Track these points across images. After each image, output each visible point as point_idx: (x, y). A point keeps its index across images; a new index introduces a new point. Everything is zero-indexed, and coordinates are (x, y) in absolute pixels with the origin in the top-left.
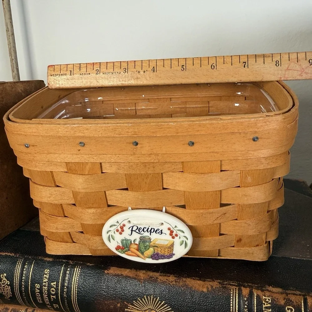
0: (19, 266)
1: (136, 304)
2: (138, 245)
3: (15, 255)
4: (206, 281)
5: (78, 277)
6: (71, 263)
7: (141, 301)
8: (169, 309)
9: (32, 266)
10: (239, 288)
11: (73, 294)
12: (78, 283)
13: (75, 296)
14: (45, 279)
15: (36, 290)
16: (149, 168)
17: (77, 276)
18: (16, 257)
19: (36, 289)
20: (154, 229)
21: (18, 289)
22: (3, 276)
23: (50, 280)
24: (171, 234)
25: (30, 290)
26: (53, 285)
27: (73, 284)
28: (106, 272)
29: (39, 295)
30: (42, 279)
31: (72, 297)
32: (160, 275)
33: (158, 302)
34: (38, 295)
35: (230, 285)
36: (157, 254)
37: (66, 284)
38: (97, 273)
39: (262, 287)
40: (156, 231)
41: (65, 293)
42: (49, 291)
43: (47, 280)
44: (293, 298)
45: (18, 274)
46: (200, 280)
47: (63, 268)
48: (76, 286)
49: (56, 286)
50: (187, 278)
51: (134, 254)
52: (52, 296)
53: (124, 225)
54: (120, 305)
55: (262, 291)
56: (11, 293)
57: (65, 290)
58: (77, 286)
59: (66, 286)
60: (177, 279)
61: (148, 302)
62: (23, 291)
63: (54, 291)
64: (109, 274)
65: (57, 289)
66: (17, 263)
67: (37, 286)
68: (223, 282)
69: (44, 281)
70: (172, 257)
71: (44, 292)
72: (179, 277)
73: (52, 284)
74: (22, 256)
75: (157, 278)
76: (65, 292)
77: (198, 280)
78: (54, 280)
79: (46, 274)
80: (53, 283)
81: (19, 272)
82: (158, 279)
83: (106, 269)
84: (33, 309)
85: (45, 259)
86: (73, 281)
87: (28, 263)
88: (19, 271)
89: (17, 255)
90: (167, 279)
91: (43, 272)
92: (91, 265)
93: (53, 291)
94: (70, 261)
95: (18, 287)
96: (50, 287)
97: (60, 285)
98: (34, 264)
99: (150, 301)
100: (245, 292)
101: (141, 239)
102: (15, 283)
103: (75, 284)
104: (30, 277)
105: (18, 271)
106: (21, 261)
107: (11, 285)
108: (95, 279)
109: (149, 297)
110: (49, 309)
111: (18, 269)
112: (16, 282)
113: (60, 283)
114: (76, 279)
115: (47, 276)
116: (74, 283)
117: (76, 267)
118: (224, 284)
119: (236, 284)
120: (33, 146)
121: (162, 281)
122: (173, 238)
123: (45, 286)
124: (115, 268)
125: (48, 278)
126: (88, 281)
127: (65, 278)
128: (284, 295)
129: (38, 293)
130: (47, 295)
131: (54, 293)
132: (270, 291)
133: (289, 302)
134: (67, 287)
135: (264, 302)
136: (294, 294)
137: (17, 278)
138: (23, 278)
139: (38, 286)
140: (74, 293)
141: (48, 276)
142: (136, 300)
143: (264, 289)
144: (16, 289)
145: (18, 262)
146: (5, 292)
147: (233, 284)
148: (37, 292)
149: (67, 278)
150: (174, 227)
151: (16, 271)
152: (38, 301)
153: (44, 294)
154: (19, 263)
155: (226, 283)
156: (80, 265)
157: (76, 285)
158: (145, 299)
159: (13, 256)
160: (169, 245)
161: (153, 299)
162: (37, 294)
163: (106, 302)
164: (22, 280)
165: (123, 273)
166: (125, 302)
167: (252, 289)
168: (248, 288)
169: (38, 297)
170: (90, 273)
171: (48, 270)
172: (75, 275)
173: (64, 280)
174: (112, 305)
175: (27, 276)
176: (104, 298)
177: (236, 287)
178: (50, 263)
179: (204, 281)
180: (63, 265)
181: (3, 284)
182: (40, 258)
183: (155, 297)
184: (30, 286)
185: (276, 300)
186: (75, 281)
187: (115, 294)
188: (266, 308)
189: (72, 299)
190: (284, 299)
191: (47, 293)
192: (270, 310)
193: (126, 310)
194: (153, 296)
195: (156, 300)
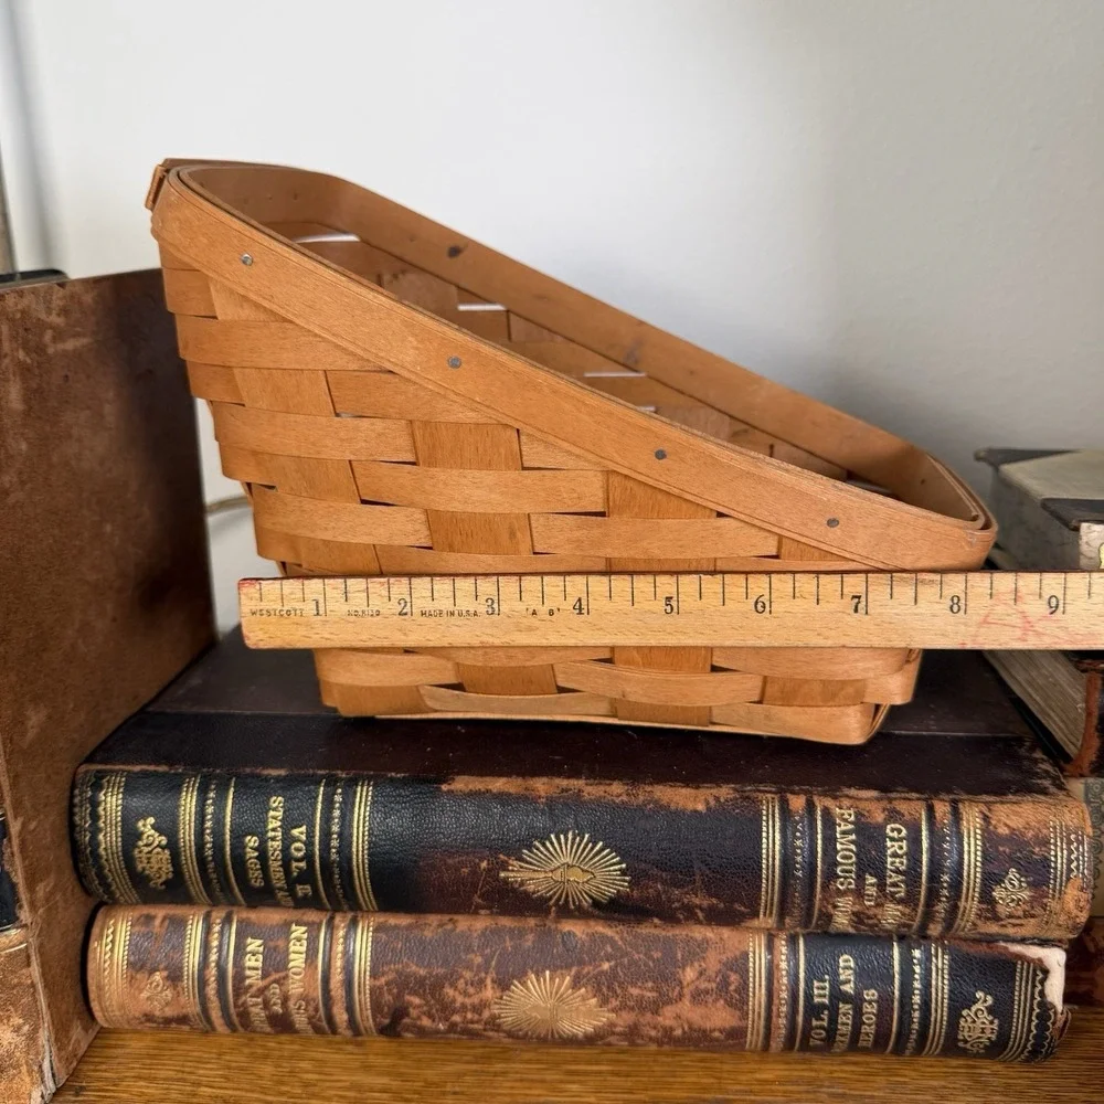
0: (189, 795)
1: (530, 857)
3: (170, 770)
4: (701, 788)
5: (368, 809)
6: (344, 776)
7: (542, 849)
8: (614, 860)
9: (231, 793)
10: (781, 797)
11: (357, 851)
12: (369, 823)
13: (363, 856)
14: (274, 821)
17: (366, 804)
18: (175, 774)
19: (248, 850)
21: (194, 854)
22: (144, 825)
23: (288, 824)
26: (298, 835)
27: (355, 826)
28: (444, 787)
30: (265, 822)
31: (355, 860)
32: (587, 784)
33: (587, 845)
35: (760, 791)
37: (335, 828)
38: (421, 792)
39: (836, 790)
41: (334, 850)
42: (285, 849)
43: (279, 824)
44: (902, 807)
45: (190, 816)
46: (688, 786)
47: (322, 789)
48: (364, 832)
49: (306, 837)
50: (656, 786)
52: (294, 864)
54: (488, 865)
55: (835, 798)
56: (171, 869)
57: (335, 843)
58: (368, 830)
59: (336, 833)
60: (630, 788)
61: (561, 848)
62: (210, 859)
63: (301, 851)
64: (452, 792)
65: (309, 843)
66: (185, 789)
67: (250, 841)
68: (742, 787)
69: (270, 826)
71: (273, 855)
72: (634, 784)
73: (295, 832)
74: (193, 770)
75: (579, 790)
76: (335, 848)
77: (683, 787)
78: (300, 821)
79: (275, 809)
80: (298, 829)
81: (193, 809)
82: (583, 792)
83: (445, 782)
85: (266, 772)
86: (356, 819)
87: (217, 785)
88: (193, 806)
89: (177, 769)
90: (607, 790)
92: (398, 776)
93: (298, 850)
94: (339, 772)
95: (193, 851)
96: (288, 840)
97: (317, 832)
98: (235, 787)
99: (566, 844)
100: (797, 803)
102: (184, 838)
103: (361, 825)
104: (229, 819)
105: (191, 807)
106: (195, 782)
107: (173, 846)
108: (417, 809)
109: (562, 836)
110: (277, 904)
111: (188, 802)
112: (187, 838)
113: (317, 828)
114: (362, 813)
115: (277, 814)
116: (359, 823)
117: (360, 783)
118: (745, 791)
119: (775, 790)
121: (593, 797)
123: (273, 839)
124: (466, 777)
125: (280, 818)
126: (396, 814)
127: (331, 813)
128: (885, 803)
130: (280, 863)
131: (300, 854)
132: (851, 798)
133: (894, 815)
134: (340, 835)
135: (838, 821)
136: (905, 799)
137: (187, 826)
138: (208, 824)
139: (252, 841)
140: (360, 849)
141: (281, 813)
142: (530, 847)
143: (838, 793)
144: (188, 855)
145: (185, 784)
146: (151, 868)
147: (767, 789)
148: (251, 858)
149: (337, 813)
151: (182, 808)
152: (253, 881)
153: (272, 860)
154: (188, 787)
155: (749, 788)
156: (369, 778)
157: (364, 827)
158: (552, 843)
159: (167, 773)
161: (574, 839)
162: (251, 863)
163: (450, 861)
164: (204, 829)
165: (489, 787)
167: (812, 797)
168: (802, 796)
169: (252, 869)
170: (399, 795)
171: (280, 798)
172: (360, 802)
173: (327, 819)
174: (466, 867)
175: (219, 819)
176: (445, 851)
177: (773, 796)
178: (281, 781)
179: (697, 788)
180: (321, 782)
181: (147, 845)
182: (248, 770)
183: (579, 835)
184: (228, 843)
185: (866, 814)
186: (362, 817)
187: (473, 838)
188: (844, 833)
189: (355, 863)
190: (884, 810)
191: (279, 858)
192: (853, 837)
193: (502, 875)
194: (574, 833)
195: (581, 841)
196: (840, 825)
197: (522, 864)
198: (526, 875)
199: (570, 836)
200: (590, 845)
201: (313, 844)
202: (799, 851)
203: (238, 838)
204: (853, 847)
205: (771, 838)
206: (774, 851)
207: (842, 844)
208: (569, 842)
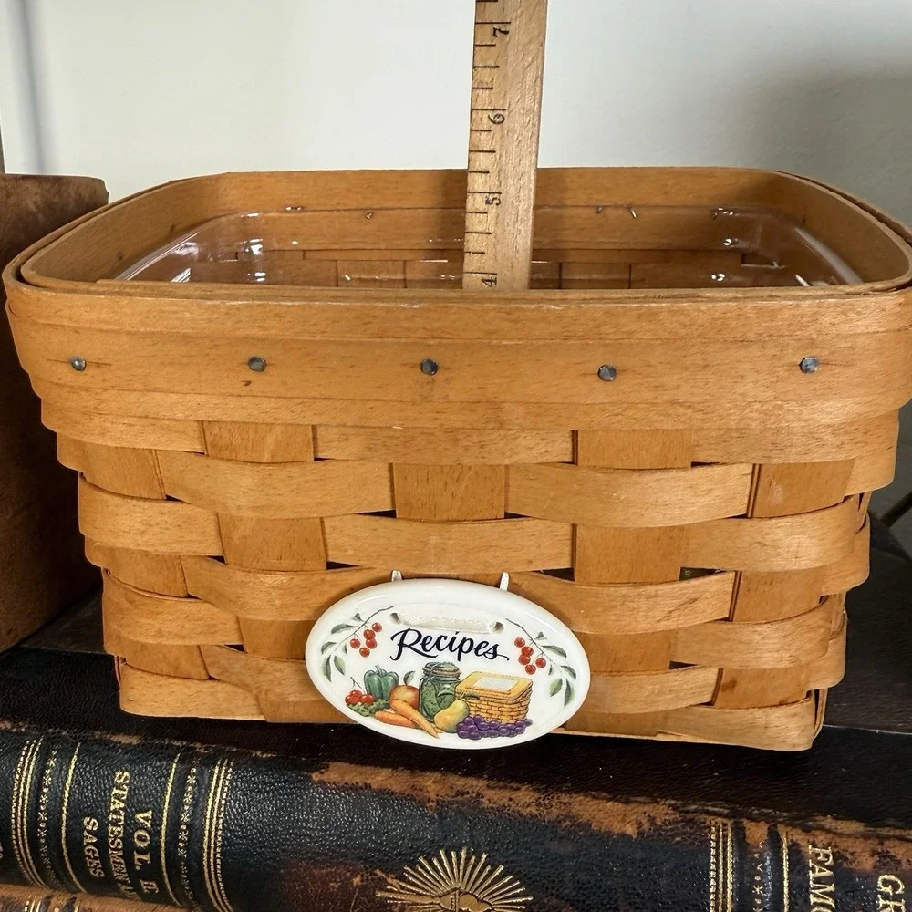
0: (27, 761)
1: (412, 875)
2: (419, 691)
3: (13, 728)
4: (631, 802)
5: (224, 796)
6: (202, 751)
7: (428, 867)
8: (518, 891)
9: (73, 762)
10: (735, 823)
11: (209, 848)
12: (225, 815)
13: (215, 855)
14: (117, 801)
15: (87, 837)
16: (466, 448)
17: (222, 790)
18: (17, 733)
19: (86, 834)
20: (472, 641)
21: (25, 834)
23: (133, 806)
24: (524, 658)
25: (64, 836)
26: (142, 820)
27: (208, 817)
28: (315, 777)
29: (94, 852)
30: (107, 802)
31: (205, 859)
32: (488, 787)
34: (91, 854)
35: (708, 813)
36: (477, 721)
37: (185, 818)
38: (287, 781)
39: (806, 818)
40: (479, 647)
41: (181, 845)
42: (127, 839)
43: (122, 805)
44: (898, 850)
45: (25, 788)
46: (615, 799)
47: (174, 765)
48: (218, 824)
49: (152, 825)
50: (574, 796)
52: (137, 856)
53: (377, 628)
54: (362, 881)
55: (807, 830)
57: (183, 836)
58: (223, 824)
59: (185, 824)
60: (542, 796)
61: (452, 869)
62: (43, 841)
63: (145, 841)
64: (324, 783)
65: (155, 833)
66: (23, 753)
67: (88, 823)
68: (684, 806)
69: (112, 808)
70: (521, 732)
71: (113, 843)
72: (547, 791)
73: (139, 817)
74: (37, 729)
75: (478, 794)
76: (182, 842)
77: (609, 800)
78: (147, 804)
79: (119, 787)
80: (142, 815)
81: (29, 780)
82: (483, 797)
83: (317, 769)
84: (70, 896)
85: (115, 739)
86: (209, 808)
87: (58, 750)
88: (29, 776)
89: (21, 727)
90: (513, 797)
91: (108, 778)
92: (264, 756)
93: (141, 838)
94: (198, 745)
95: (25, 830)
96: (131, 825)
97: (165, 819)
98: (78, 756)
99: (458, 864)
100: (757, 833)
101: (426, 673)
102: (16, 814)
103: (215, 816)
104: (67, 795)
105: (27, 777)
106: (36, 745)
108: (281, 801)
109: (453, 854)
110: (123, 897)
111: (25, 770)
112: (19, 814)
113: (165, 814)
114: (217, 800)
115: (121, 792)
116: (212, 813)
117: (219, 763)
118: (688, 812)
119: (726, 811)
120: (98, 365)
121: (494, 806)
122: (530, 670)
123: (115, 823)
124: (343, 764)
125: (124, 798)
126: (256, 806)
127: (182, 798)
128: (872, 844)
129: (90, 847)
130: (121, 853)
131: (144, 845)
132: (829, 831)
133: (886, 862)
134: (189, 826)
135: (811, 864)
136: (901, 839)
137: (20, 799)
138: (44, 799)
139: (91, 824)
140: (213, 846)
141: (125, 793)
142: (413, 864)
143: (810, 823)
144: (19, 835)
145: (25, 748)
147: (716, 809)
148: (88, 844)
149: (188, 799)
150: (534, 636)
151: (18, 777)
152: (91, 871)
153: (112, 849)
154: (27, 751)
155: (693, 807)
156: (231, 756)
157: (218, 818)
158: (441, 862)
159: (8, 731)
160: (513, 695)
161: (468, 859)
162: (89, 850)
163: (316, 872)
164: (38, 804)
165: (369, 782)
166: (378, 872)
167: (775, 826)
168: (762, 823)
169: (90, 857)
170: (263, 782)
171: (126, 774)
172: (216, 788)
173: (177, 804)
174: (335, 881)
175: (56, 793)
176: (311, 858)
177: (725, 821)
178: (130, 751)
179: (627, 802)
180: (175, 757)
182: (98, 734)
183: (474, 853)
184: (64, 824)
185: (849, 857)
186: (216, 807)
187: (345, 846)
188: (817, 880)
189: (205, 863)
190: (873, 853)
191: (120, 847)
192: (831, 888)
193: (379, 894)
194: (469, 849)
195: (477, 861)
196: (813, 870)
197: (404, 885)
198: (409, 899)
199: (464, 855)
200: (488, 868)
201: (159, 833)
202: (759, 902)
203: (75, 820)
204: (830, 902)
205: (721, 880)
206: (725, 898)
207: (816, 896)
208: (462, 862)
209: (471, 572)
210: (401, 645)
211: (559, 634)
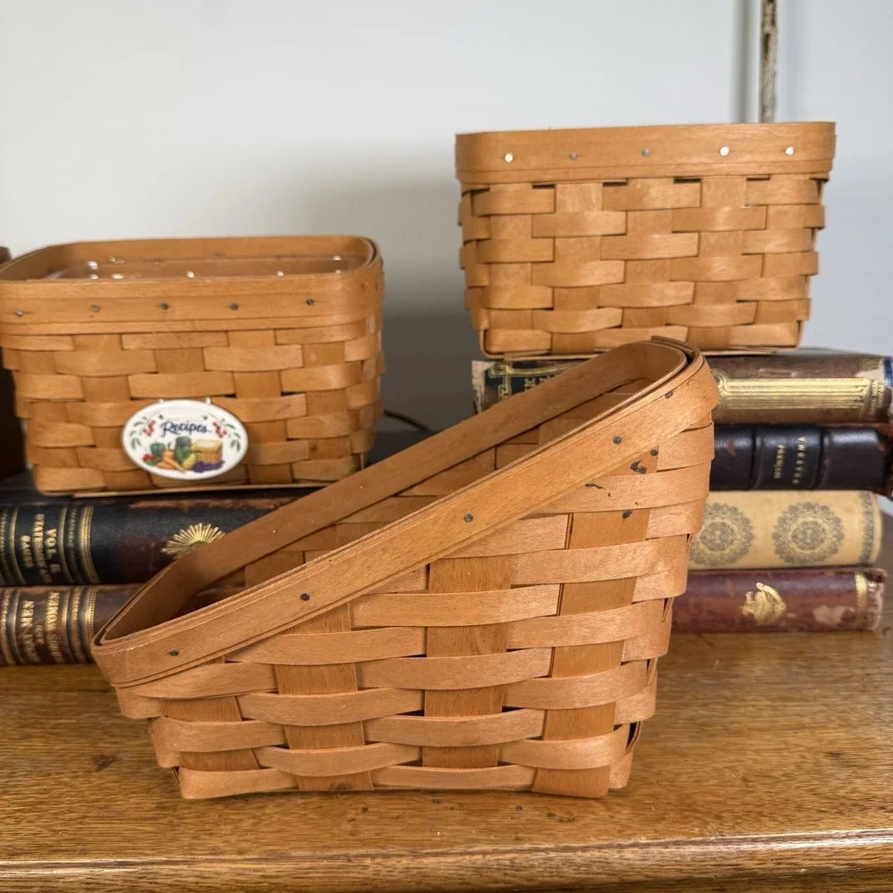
2: (175, 451)
7: (185, 533)
15: (24, 545)
20: (195, 425)
24: (218, 431)
25: (14, 547)
29: (28, 552)
30: (33, 528)
31: (83, 546)
33: (210, 529)
34: (26, 554)
36: (201, 463)
40: (198, 428)
42: (44, 543)
51: (167, 466)
52: (49, 551)
53: (154, 422)
65: (57, 538)
67: (25, 539)
69: (36, 530)
70: (222, 467)
71: (37, 546)
79: (39, 521)
80: (52, 531)
84: (15, 588)
87: (8, 511)
91: (33, 518)
93: (51, 542)
101: (177, 442)
122: (221, 436)
123: (38, 537)
129: (26, 550)
130: (41, 552)
131: (53, 545)
138: (3, 531)
141: (42, 523)
150: (221, 421)
152: (27, 564)
160: (215, 449)
171: (42, 516)
184: (14, 541)
191: (41, 548)
193: (164, 549)
200: (212, 529)
203: (18, 538)
209: (193, 395)
210: (165, 430)
211: (230, 419)
